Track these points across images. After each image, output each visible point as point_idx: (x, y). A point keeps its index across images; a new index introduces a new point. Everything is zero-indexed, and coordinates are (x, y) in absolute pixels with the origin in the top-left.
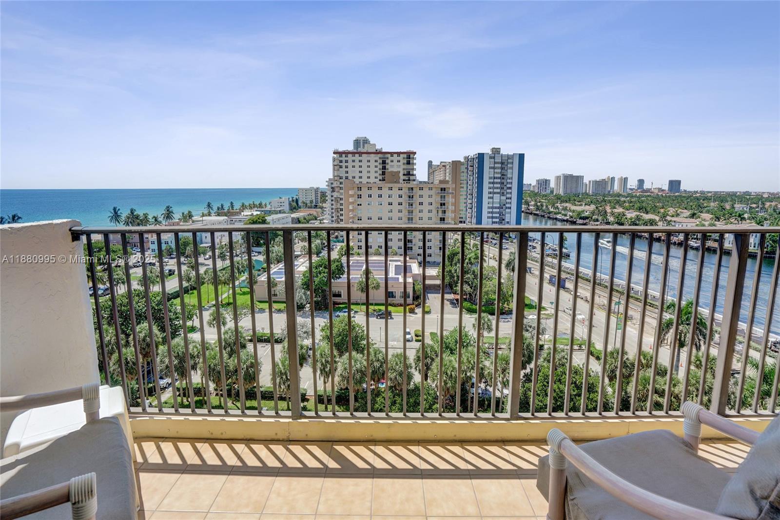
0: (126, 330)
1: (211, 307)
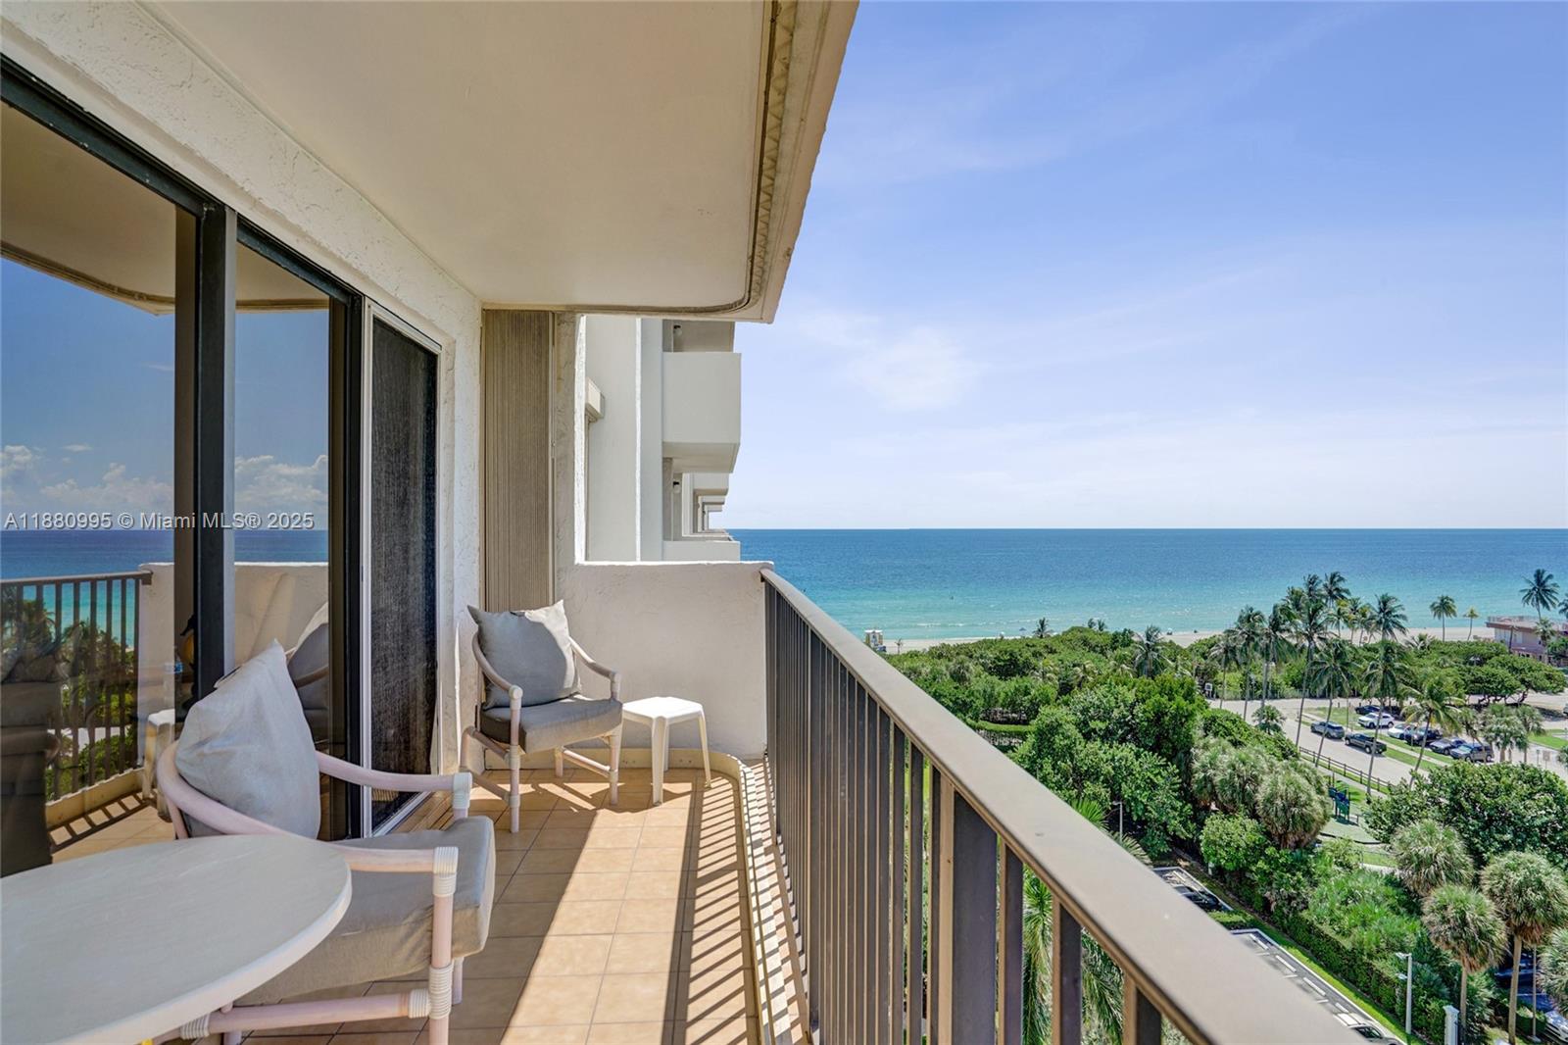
0: (1482, 849)
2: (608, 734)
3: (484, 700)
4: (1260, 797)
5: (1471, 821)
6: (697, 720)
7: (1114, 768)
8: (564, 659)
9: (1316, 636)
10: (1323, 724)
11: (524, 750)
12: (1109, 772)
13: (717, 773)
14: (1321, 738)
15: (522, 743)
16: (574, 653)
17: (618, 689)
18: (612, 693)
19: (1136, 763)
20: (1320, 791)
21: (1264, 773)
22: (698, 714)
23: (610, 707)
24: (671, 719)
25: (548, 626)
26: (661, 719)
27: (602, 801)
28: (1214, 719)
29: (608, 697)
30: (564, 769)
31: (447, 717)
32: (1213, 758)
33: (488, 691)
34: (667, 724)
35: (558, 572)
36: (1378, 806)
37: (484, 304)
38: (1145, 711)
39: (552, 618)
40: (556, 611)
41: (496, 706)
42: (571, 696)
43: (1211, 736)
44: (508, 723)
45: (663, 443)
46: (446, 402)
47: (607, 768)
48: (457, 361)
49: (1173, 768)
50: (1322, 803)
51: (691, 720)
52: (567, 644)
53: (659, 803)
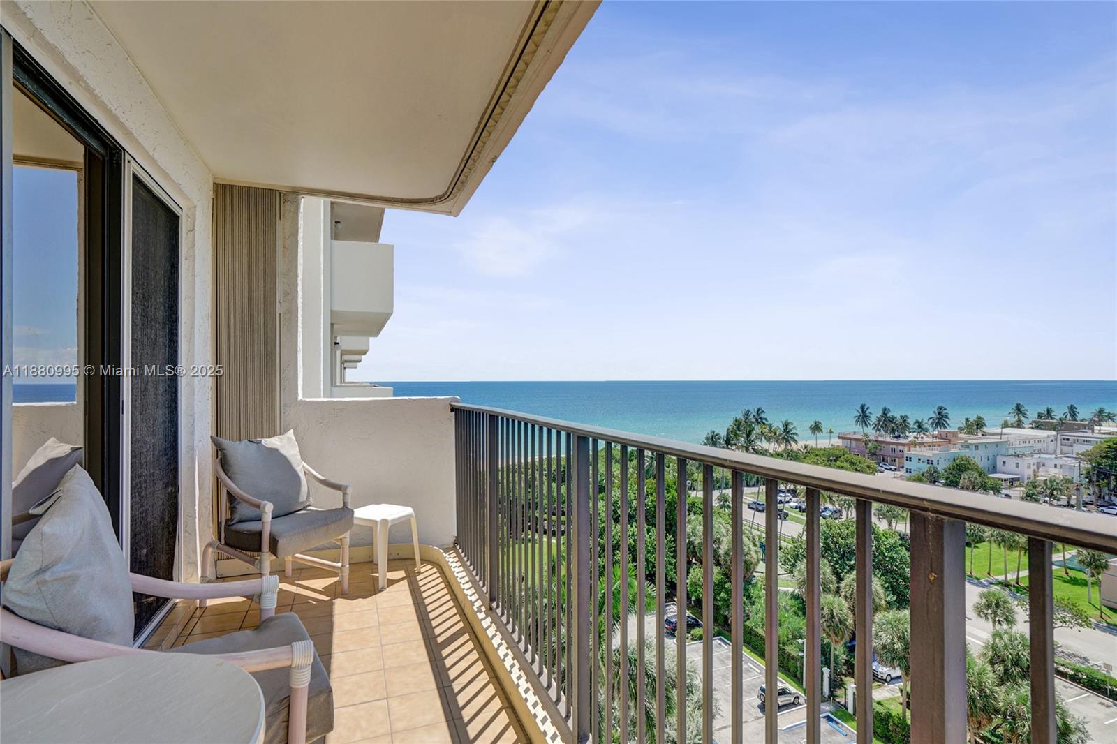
0: (840, 571)
1: (993, 584)
2: (341, 537)
3: (229, 517)
4: (721, 552)
5: (835, 555)
6: (410, 520)
7: (634, 541)
8: (298, 477)
9: (750, 447)
10: (754, 503)
11: (276, 555)
12: (630, 543)
13: (425, 561)
14: (753, 511)
15: (274, 549)
16: (305, 472)
17: (349, 499)
18: (344, 503)
19: (648, 536)
20: (755, 545)
21: (724, 536)
22: (410, 515)
23: (343, 514)
24: (392, 521)
25: (283, 451)
26: (385, 521)
27: (335, 592)
28: (693, 504)
29: (340, 506)
30: (293, 570)
31: (187, 534)
32: (694, 529)
33: (232, 509)
34: (390, 525)
35: (284, 406)
36: (786, 551)
37: (215, 178)
38: (652, 501)
39: (285, 444)
40: (289, 438)
41: (241, 521)
42: (304, 508)
43: (692, 515)
44: (260, 534)
45: (331, 311)
46: (186, 259)
47: (340, 565)
48: (196, 224)
49: (670, 537)
50: (756, 552)
51: (404, 522)
52: (300, 466)
53: (383, 589)
